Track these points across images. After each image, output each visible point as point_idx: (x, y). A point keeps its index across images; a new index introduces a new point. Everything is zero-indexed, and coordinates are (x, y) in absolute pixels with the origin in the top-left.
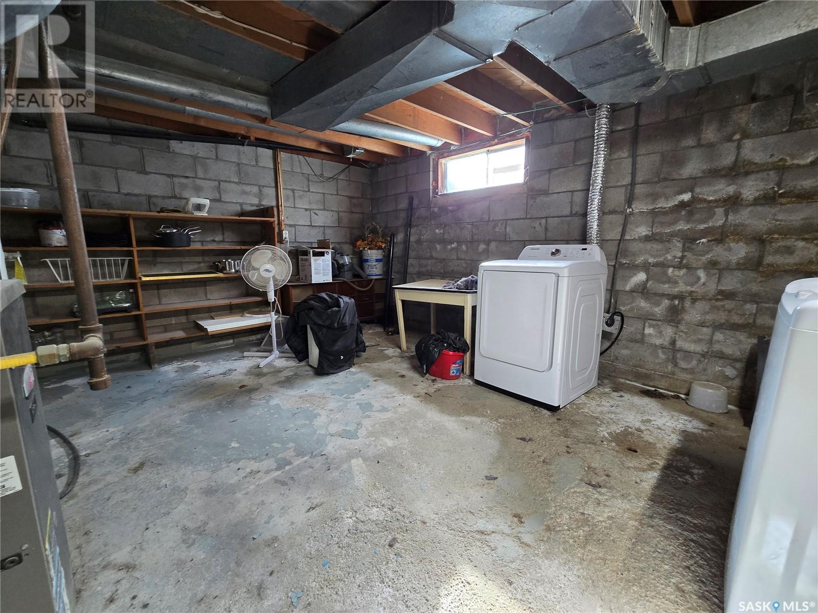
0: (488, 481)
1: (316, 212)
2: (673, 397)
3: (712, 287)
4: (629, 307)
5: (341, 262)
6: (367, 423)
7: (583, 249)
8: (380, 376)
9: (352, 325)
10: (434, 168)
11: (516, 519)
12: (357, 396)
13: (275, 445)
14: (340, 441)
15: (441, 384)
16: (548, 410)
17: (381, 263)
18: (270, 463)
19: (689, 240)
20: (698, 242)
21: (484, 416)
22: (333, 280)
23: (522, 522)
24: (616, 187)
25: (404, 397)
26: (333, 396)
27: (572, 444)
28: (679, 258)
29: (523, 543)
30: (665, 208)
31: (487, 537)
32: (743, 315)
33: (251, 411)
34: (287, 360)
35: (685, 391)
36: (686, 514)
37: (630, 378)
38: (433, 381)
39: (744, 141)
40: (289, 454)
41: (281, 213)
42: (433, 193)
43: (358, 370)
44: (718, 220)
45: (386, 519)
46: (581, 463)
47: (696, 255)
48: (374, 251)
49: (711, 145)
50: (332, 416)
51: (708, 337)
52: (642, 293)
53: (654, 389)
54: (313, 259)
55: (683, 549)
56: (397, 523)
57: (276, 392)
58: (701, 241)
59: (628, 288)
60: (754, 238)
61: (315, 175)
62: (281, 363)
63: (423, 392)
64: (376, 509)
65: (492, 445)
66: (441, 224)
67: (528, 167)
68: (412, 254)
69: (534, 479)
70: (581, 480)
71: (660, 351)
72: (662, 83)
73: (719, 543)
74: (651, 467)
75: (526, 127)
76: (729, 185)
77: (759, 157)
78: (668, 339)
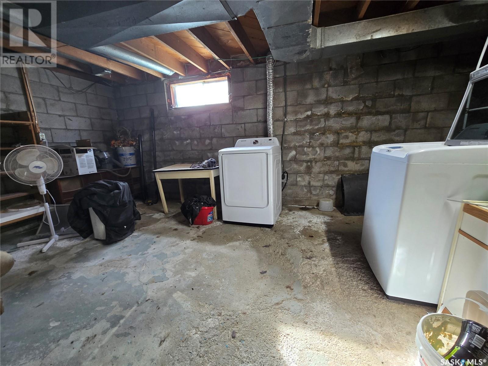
0: (263, 275)
1: (70, 118)
2: (312, 208)
3: (322, 155)
4: (289, 168)
5: (101, 157)
6: (167, 266)
7: (270, 140)
8: (159, 233)
9: (130, 201)
10: (167, 90)
11: (288, 289)
12: (150, 251)
13: (98, 309)
14: (156, 286)
15: (203, 228)
16: (268, 228)
17: (134, 156)
18: (103, 324)
19: (312, 133)
20: (315, 134)
21: (239, 240)
22: (97, 171)
23: (292, 289)
24: (279, 107)
25: (185, 242)
26: (130, 257)
27: (289, 242)
28: (309, 143)
29: (299, 300)
30: (301, 118)
31: (282, 305)
32: (334, 167)
33: (56, 291)
34: (70, 240)
35: (316, 205)
36: (347, 257)
37: (293, 204)
38: (198, 228)
39: (329, 88)
40: (117, 311)
41: (34, 118)
42: (169, 107)
43: (140, 233)
44: (322, 125)
45: (221, 322)
46: (298, 249)
47: (315, 141)
48: (127, 148)
49: (317, 89)
50: (138, 271)
51: (322, 178)
52: (294, 161)
53: (304, 207)
54: (77, 156)
55: (355, 273)
56: (229, 321)
57: (73, 267)
58: (317, 134)
59: (288, 159)
60: (335, 132)
61: (66, 88)
62: (64, 244)
63: (195, 236)
64: (210, 320)
65: (253, 255)
66: (177, 128)
67: (231, 94)
68: (158, 148)
69: (283, 265)
70: (303, 257)
71: (304, 188)
72: (308, 53)
73: (363, 265)
74: (323, 242)
75: (228, 69)
76: (325, 108)
77: (334, 96)
78: (307, 182)
